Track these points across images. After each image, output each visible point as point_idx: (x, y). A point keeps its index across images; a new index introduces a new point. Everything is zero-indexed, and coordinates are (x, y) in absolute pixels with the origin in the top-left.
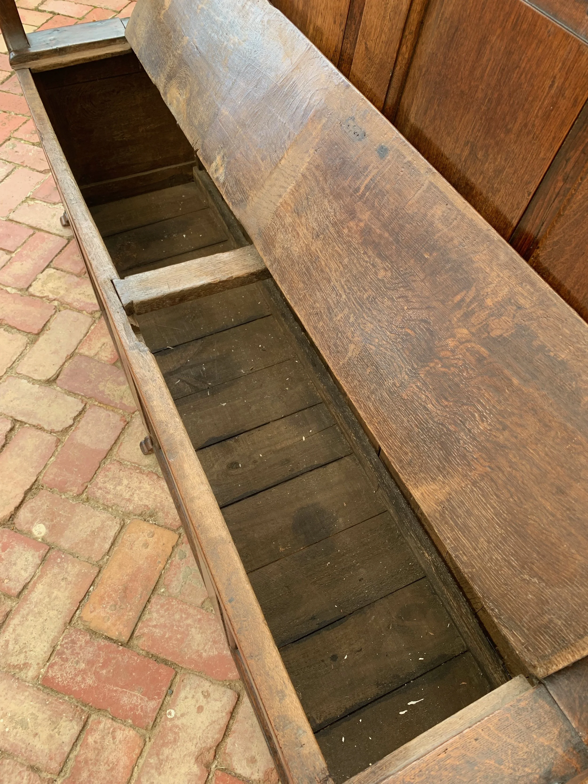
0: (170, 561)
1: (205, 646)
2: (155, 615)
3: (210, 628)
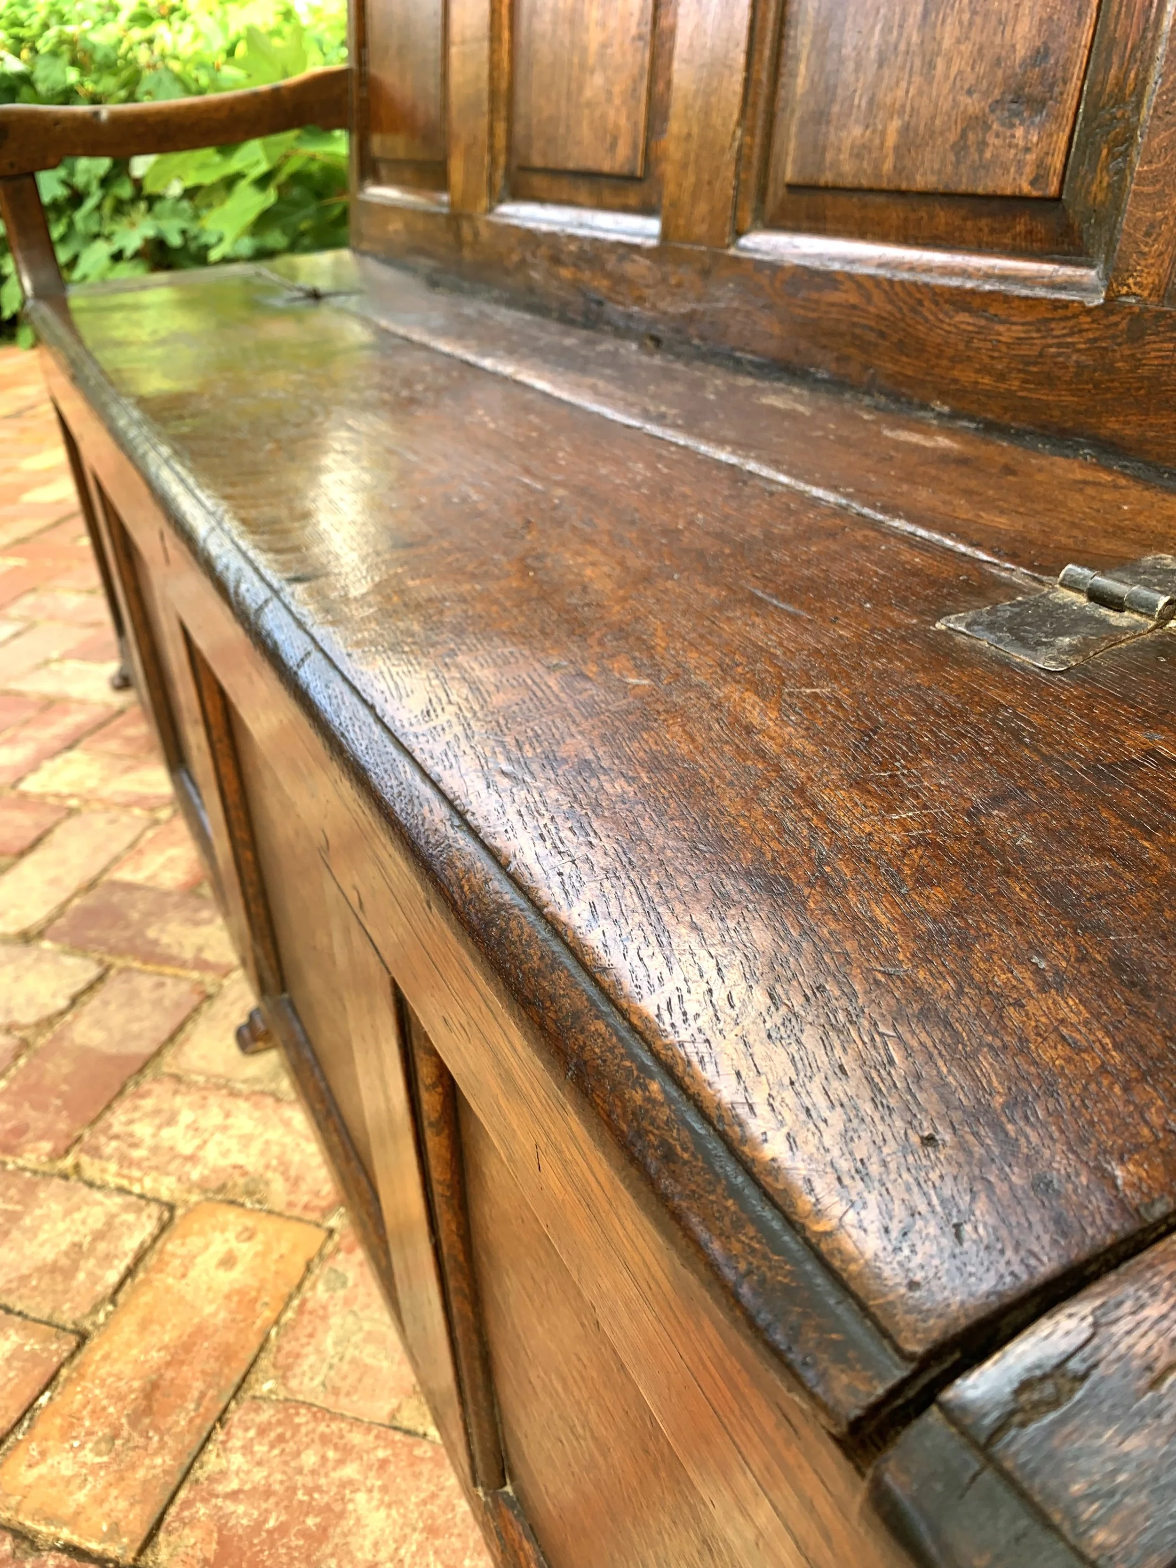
0: (296, 1303)
1: (397, 1550)
2: (237, 1460)
3: (418, 1489)
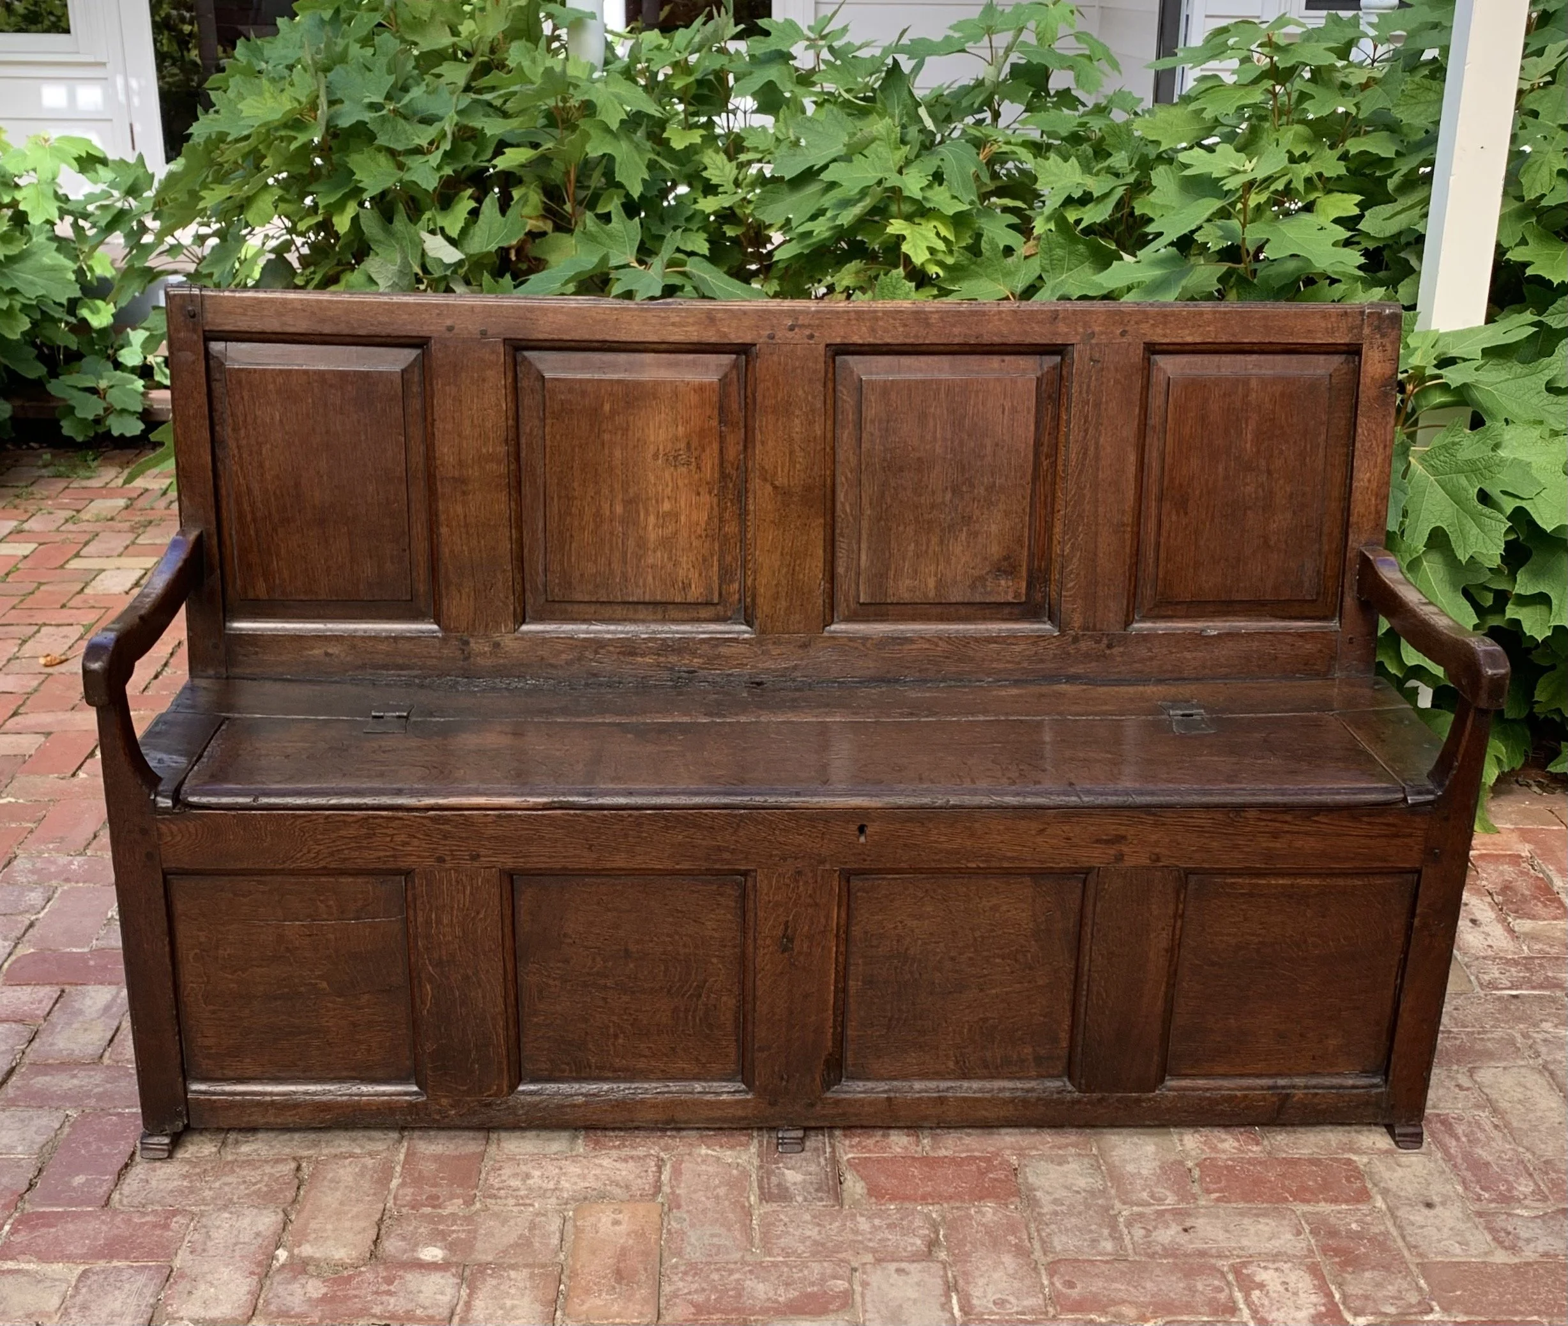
0: (665, 1230)
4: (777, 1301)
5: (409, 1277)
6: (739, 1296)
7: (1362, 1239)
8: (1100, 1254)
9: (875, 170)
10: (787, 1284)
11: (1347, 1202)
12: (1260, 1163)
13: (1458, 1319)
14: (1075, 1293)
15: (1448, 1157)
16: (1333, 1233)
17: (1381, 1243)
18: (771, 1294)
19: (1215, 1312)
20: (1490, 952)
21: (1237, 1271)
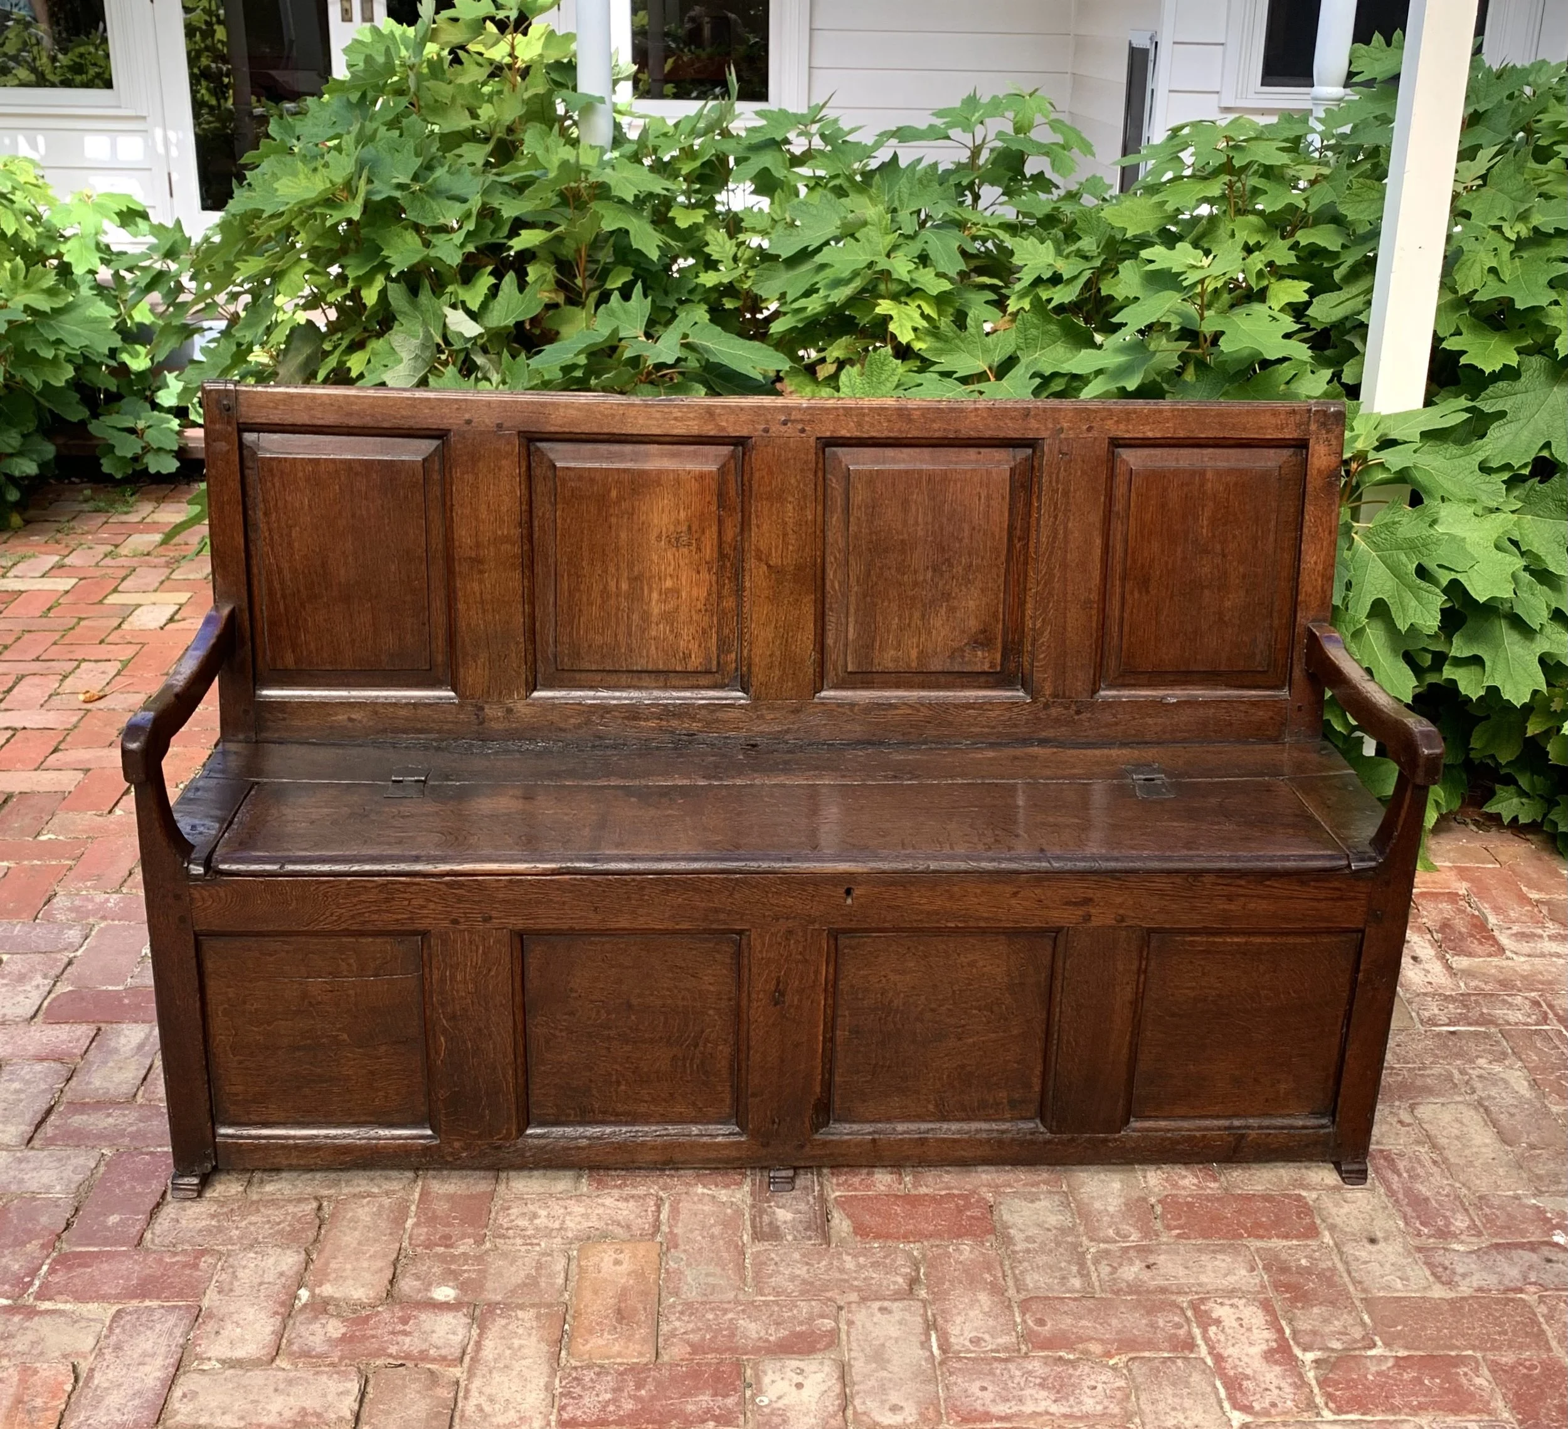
0: (663, 1271)
4: (767, 1341)
5: (423, 1317)
6: (733, 1335)
7: (1310, 1274)
8: (1069, 1291)
9: (865, 252)
10: (778, 1324)
11: (1297, 1237)
12: (1218, 1199)
13: (1400, 1354)
14: (1046, 1330)
15: (1391, 1193)
16: (1284, 1269)
17: (1328, 1278)
18: (762, 1334)
19: (1174, 1349)
20: (1430, 989)
21: (1194, 1307)
